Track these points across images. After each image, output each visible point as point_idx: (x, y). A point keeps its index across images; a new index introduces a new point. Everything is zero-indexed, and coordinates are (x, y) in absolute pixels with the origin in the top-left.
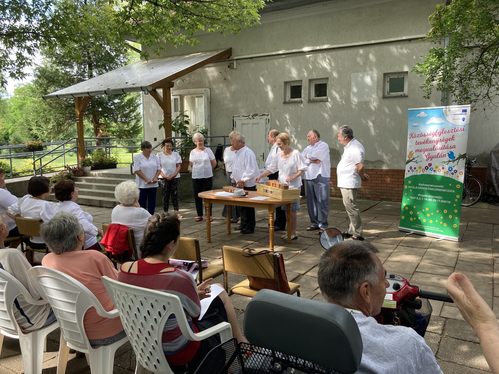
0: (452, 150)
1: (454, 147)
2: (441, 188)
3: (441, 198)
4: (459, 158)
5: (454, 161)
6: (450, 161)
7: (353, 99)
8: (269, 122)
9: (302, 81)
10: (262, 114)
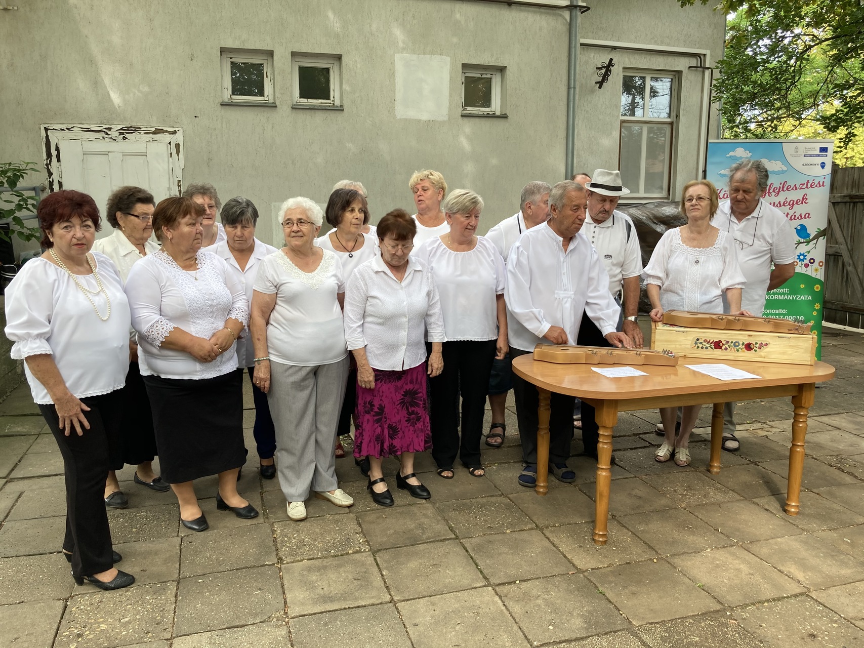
1: (808, 216)
2: (784, 294)
3: (784, 311)
4: (816, 237)
7: (401, 112)
8: (178, 153)
9: (270, 54)
10: (153, 129)
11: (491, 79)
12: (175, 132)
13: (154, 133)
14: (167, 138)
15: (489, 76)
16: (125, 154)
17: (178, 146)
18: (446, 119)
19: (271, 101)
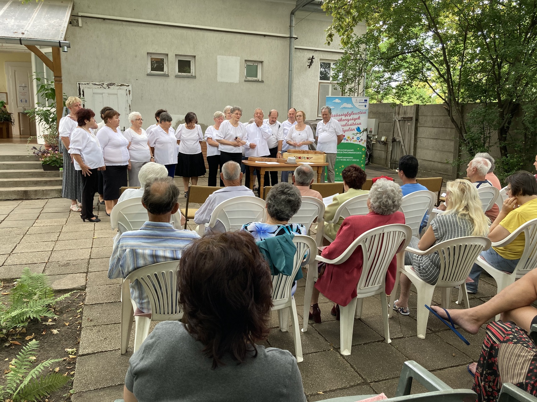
0: (359, 126)
1: (360, 124)
2: (352, 151)
3: (352, 158)
4: (363, 131)
5: (360, 133)
6: (357, 133)
7: (219, 79)
8: (130, 94)
9: (167, 55)
10: (120, 84)
11: (257, 66)
12: (128, 86)
13: (120, 86)
14: (125, 88)
15: (256, 65)
16: (109, 94)
17: (129, 91)
18: (238, 82)
19: (167, 74)
